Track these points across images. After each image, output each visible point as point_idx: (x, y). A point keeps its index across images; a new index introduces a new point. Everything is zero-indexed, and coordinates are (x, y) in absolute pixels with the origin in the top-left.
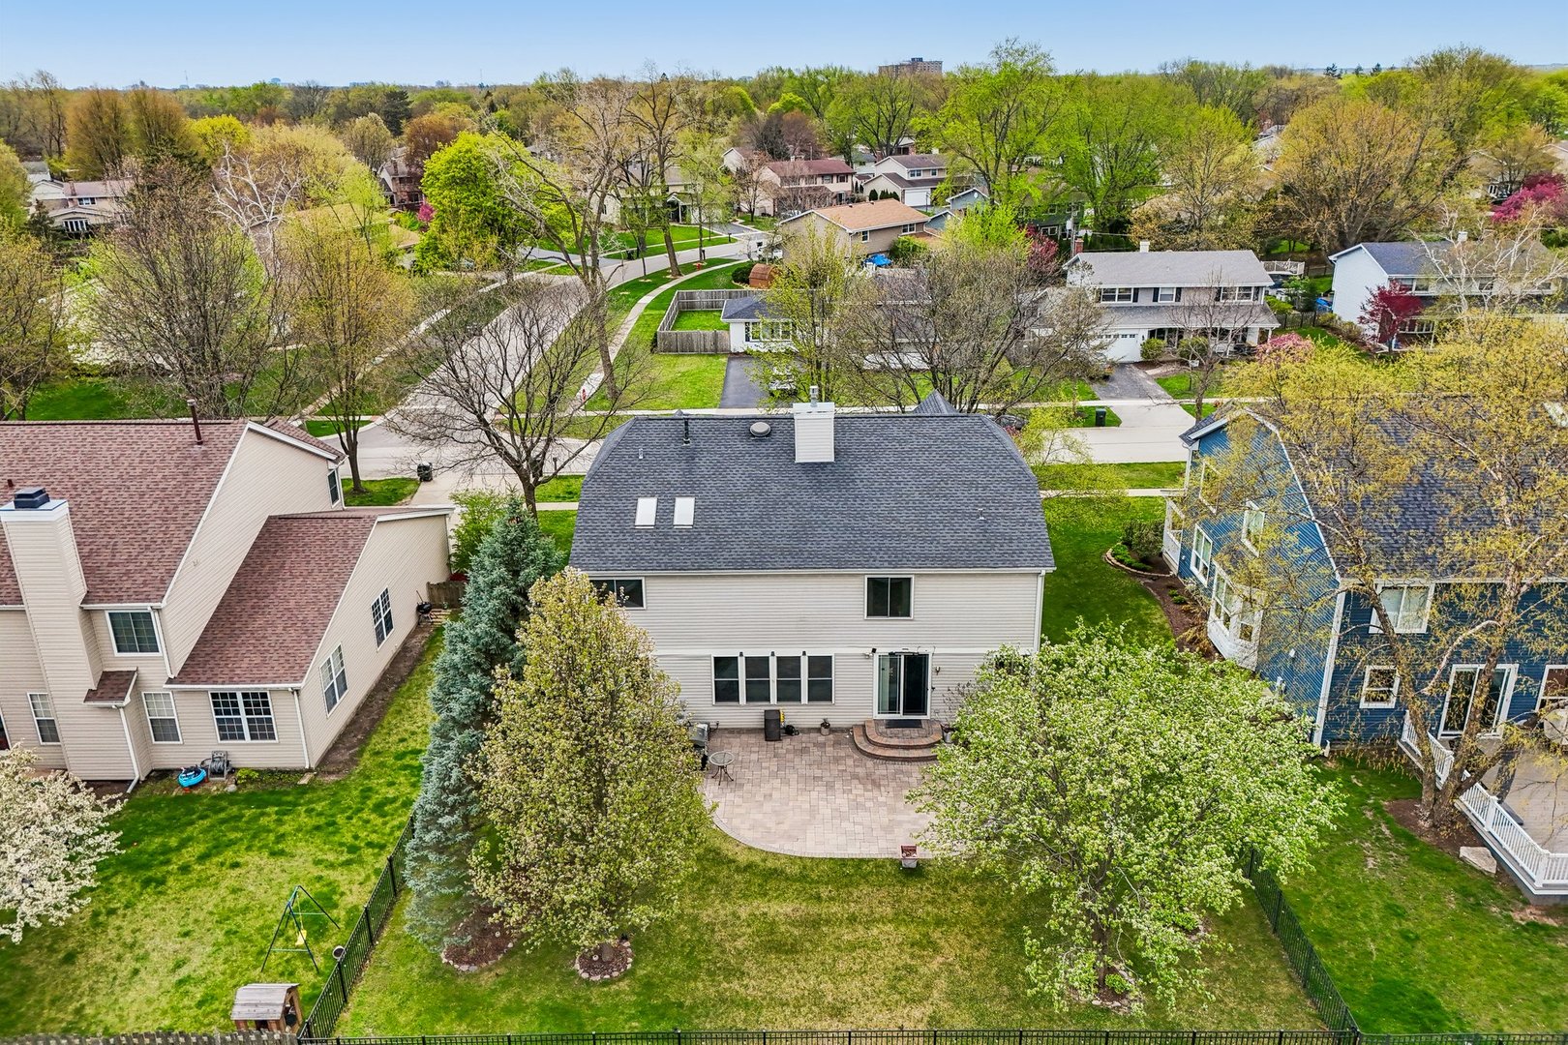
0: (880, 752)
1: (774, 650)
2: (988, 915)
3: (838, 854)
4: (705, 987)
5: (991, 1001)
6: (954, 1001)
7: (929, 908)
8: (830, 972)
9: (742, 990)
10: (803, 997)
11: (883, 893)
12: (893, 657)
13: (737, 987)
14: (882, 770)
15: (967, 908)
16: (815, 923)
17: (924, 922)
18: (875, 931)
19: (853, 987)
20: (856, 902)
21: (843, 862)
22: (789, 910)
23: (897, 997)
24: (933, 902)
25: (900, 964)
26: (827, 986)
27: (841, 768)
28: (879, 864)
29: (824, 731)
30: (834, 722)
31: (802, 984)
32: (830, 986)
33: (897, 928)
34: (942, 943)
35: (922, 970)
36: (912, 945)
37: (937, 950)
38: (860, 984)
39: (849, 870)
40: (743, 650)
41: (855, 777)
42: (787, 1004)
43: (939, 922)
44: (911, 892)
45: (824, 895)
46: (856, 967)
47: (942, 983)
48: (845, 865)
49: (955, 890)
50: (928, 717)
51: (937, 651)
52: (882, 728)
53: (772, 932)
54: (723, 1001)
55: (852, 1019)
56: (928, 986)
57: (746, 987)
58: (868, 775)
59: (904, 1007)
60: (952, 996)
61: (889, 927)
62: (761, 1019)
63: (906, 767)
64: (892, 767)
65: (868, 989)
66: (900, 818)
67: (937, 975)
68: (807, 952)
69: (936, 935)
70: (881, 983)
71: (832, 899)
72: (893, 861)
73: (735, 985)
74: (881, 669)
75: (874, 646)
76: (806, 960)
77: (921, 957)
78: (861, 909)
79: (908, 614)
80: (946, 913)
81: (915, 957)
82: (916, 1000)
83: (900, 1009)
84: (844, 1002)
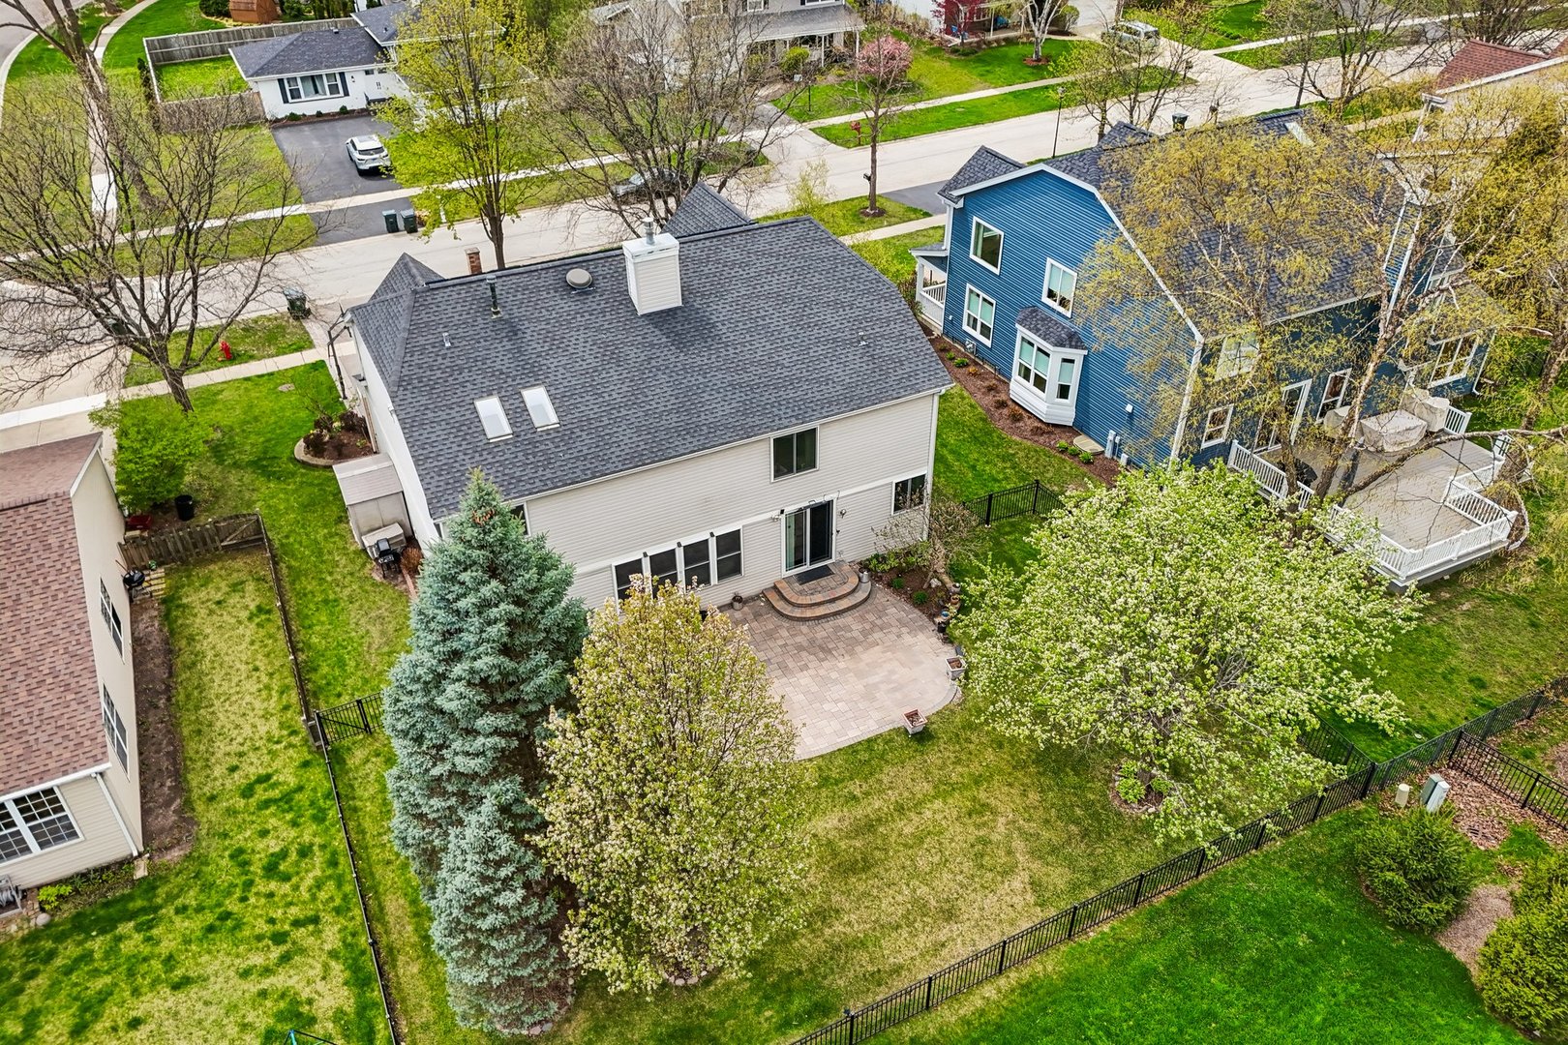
0: (808, 614)
1: (680, 540)
2: (1012, 756)
3: (844, 741)
4: (810, 941)
5: (1070, 844)
6: (1040, 858)
7: (959, 769)
8: (915, 874)
9: (848, 930)
10: (909, 912)
11: (909, 769)
12: (799, 516)
13: (841, 928)
15: (990, 756)
16: (869, 826)
17: (965, 787)
18: (928, 814)
19: (945, 882)
20: (890, 788)
21: (852, 750)
22: (835, 822)
23: (989, 875)
24: (958, 762)
25: (972, 839)
26: (923, 891)
28: (887, 739)
29: (737, 605)
31: (899, 898)
32: (925, 889)
33: (945, 803)
34: (993, 802)
35: (995, 837)
36: (970, 815)
37: (994, 812)
38: (951, 876)
39: (864, 756)
40: (646, 550)
42: (899, 926)
43: (977, 781)
44: (933, 758)
45: (857, 792)
46: (936, 859)
47: (1018, 844)
48: (856, 752)
49: (968, 741)
50: (833, 560)
51: (842, 494)
52: (797, 586)
53: (835, 854)
54: (838, 949)
55: (966, 916)
56: (1009, 853)
57: (849, 924)
59: (1003, 882)
60: (1034, 854)
61: (938, 804)
62: (886, 952)
63: (840, 621)
65: (959, 878)
67: (1009, 836)
68: (882, 861)
69: (982, 795)
70: (968, 866)
71: (867, 794)
72: (897, 731)
73: (839, 927)
74: (788, 527)
75: (781, 507)
76: (886, 870)
77: (984, 824)
78: (901, 795)
79: (813, 466)
80: (976, 768)
81: (978, 827)
82: (1008, 871)
83: (1000, 886)
84: (948, 901)
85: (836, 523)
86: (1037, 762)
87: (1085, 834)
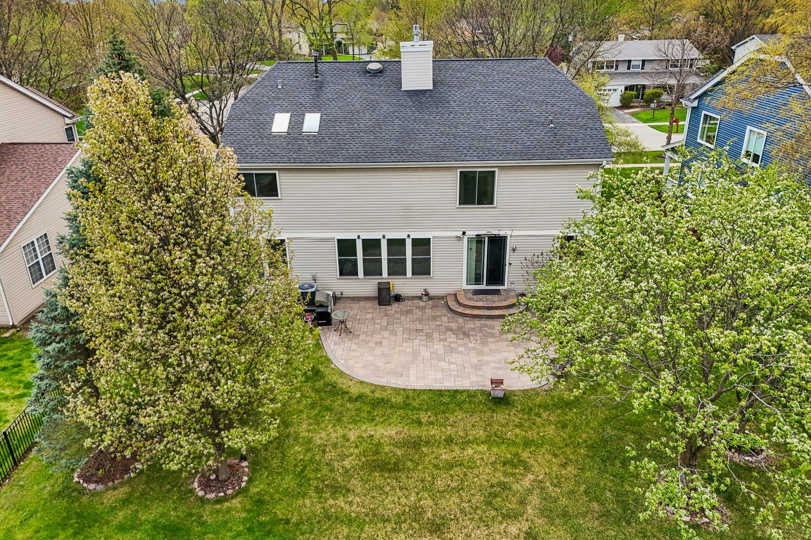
0: (468, 311)
1: (384, 234)
2: (570, 437)
3: (436, 386)
4: (312, 504)
5: (585, 517)
6: (548, 517)
7: (518, 431)
8: (429, 488)
9: (347, 507)
10: (404, 513)
11: (476, 418)
12: (479, 240)
13: (342, 504)
14: (470, 324)
15: (551, 431)
16: (416, 444)
18: (470, 452)
19: (451, 503)
20: (452, 425)
21: (441, 393)
22: (393, 433)
23: (493, 513)
24: (520, 426)
25: (494, 481)
26: (427, 502)
27: (437, 323)
28: (471, 395)
29: (425, 298)
30: (432, 292)
31: (403, 501)
32: (430, 502)
33: (489, 449)
34: (532, 462)
35: (515, 487)
36: (504, 464)
37: (527, 468)
38: (458, 501)
39: (446, 399)
40: (359, 234)
41: (449, 329)
42: (388, 521)
43: (527, 443)
44: (500, 417)
45: (424, 420)
46: (454, 485)
47: (535, 499)
48: (442, 395)
49: (538, 415)
50: (505, 287)
51: (515, 233)
52: (470, 295)
53: (377, 453)
54: (329, 517)
56: (522, 502)
57: (351, 503)
58: (459, 328)
59: (501, 523)
60: (546, 513)
61: (483, 448)
62: (364, 535)
63: (489, 322)
64: (478, 323)
65: (465, 505)
66: (486, 358)
67: (529, 492)
68: (409, 470)
69: (525, 455)
70: (478, 499)
71: (432, 423)
72: (483, 392)
73: (341, 502)
74: (470, 249)
75: (464, 230)
76: (408, 477)
77: (513, 475)
78: (457, 432)
79: (492, 203)
80: (531, 435)
81: (506, 474)
82: (514, 516)
83: (496, 524)
84: (443, 518)
85: (509, 256)
86: (591, 447)
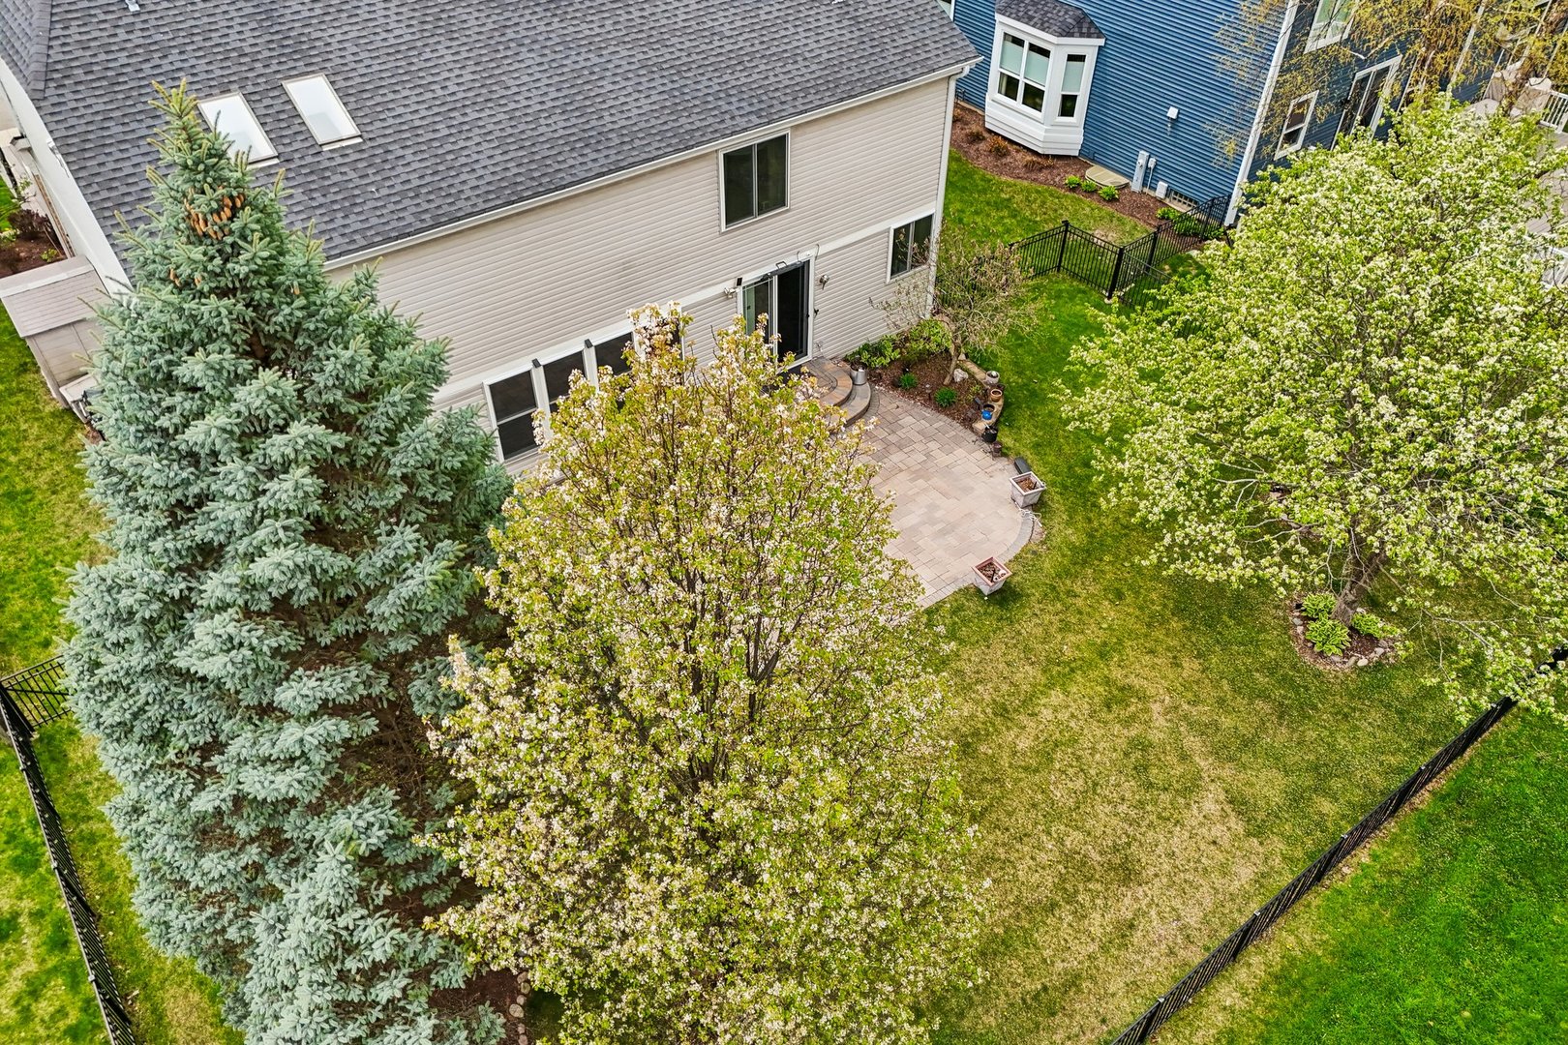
1: (589, 336)
2: (1141, 608)
5: (1266, 730)
6: (1231, 759)
7: (1072, 638)
8: (1054, 814)
10: (1063, 879)
11: (997, 646)
12: (762, 282)
15: (1109, 612)
17: (1090, 665)
18: (1047, 714)
19: (1104, 819)
20: (978, 682)
23: (1165, 797)
24: (1065, 628)
25: (1121, 744)
26: (1074, 839)
28: (953, 608)
31: (1043, 858)
32: (1076, 835)
33: (1067, 693)
34: (1136, 682)
35: (1155, 736)
36: (1109, 707)
37: (1143, 698)
38: (1108, 809)
42: (1054, 905)
43: (1103, 653)
44: (1029, 627)
46: (1079, 784)
47: (1192, 742)
49: (1072, 593)
50: (809, 357)
51: (823, 249)
55: (1151, 871)
56: (1184, 757)
59: (1188, 806)
60: (1220, 753)
61: (1056, 697)
62: (1047, 953)
65: (1122, 808)
67: (1174, 731)
68: (997, 799)
69: (1117, 674)
70: (1129, 787)
72: (965, 593)
74: (747, 307)
75: (737, 275)
76: (1010, 814)
77: (1133, 718)
78: (997, 689)
79: (783, 203)
80: (1095, 634)
81: (1127, 723)
82: (1191, 787)
83: (1186, 813)
84: (1116, 849)
85: (814, 297)
86: (1179, 611)
87: (1282, 712)
